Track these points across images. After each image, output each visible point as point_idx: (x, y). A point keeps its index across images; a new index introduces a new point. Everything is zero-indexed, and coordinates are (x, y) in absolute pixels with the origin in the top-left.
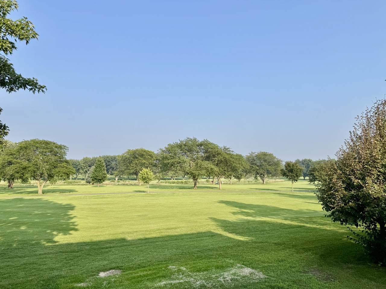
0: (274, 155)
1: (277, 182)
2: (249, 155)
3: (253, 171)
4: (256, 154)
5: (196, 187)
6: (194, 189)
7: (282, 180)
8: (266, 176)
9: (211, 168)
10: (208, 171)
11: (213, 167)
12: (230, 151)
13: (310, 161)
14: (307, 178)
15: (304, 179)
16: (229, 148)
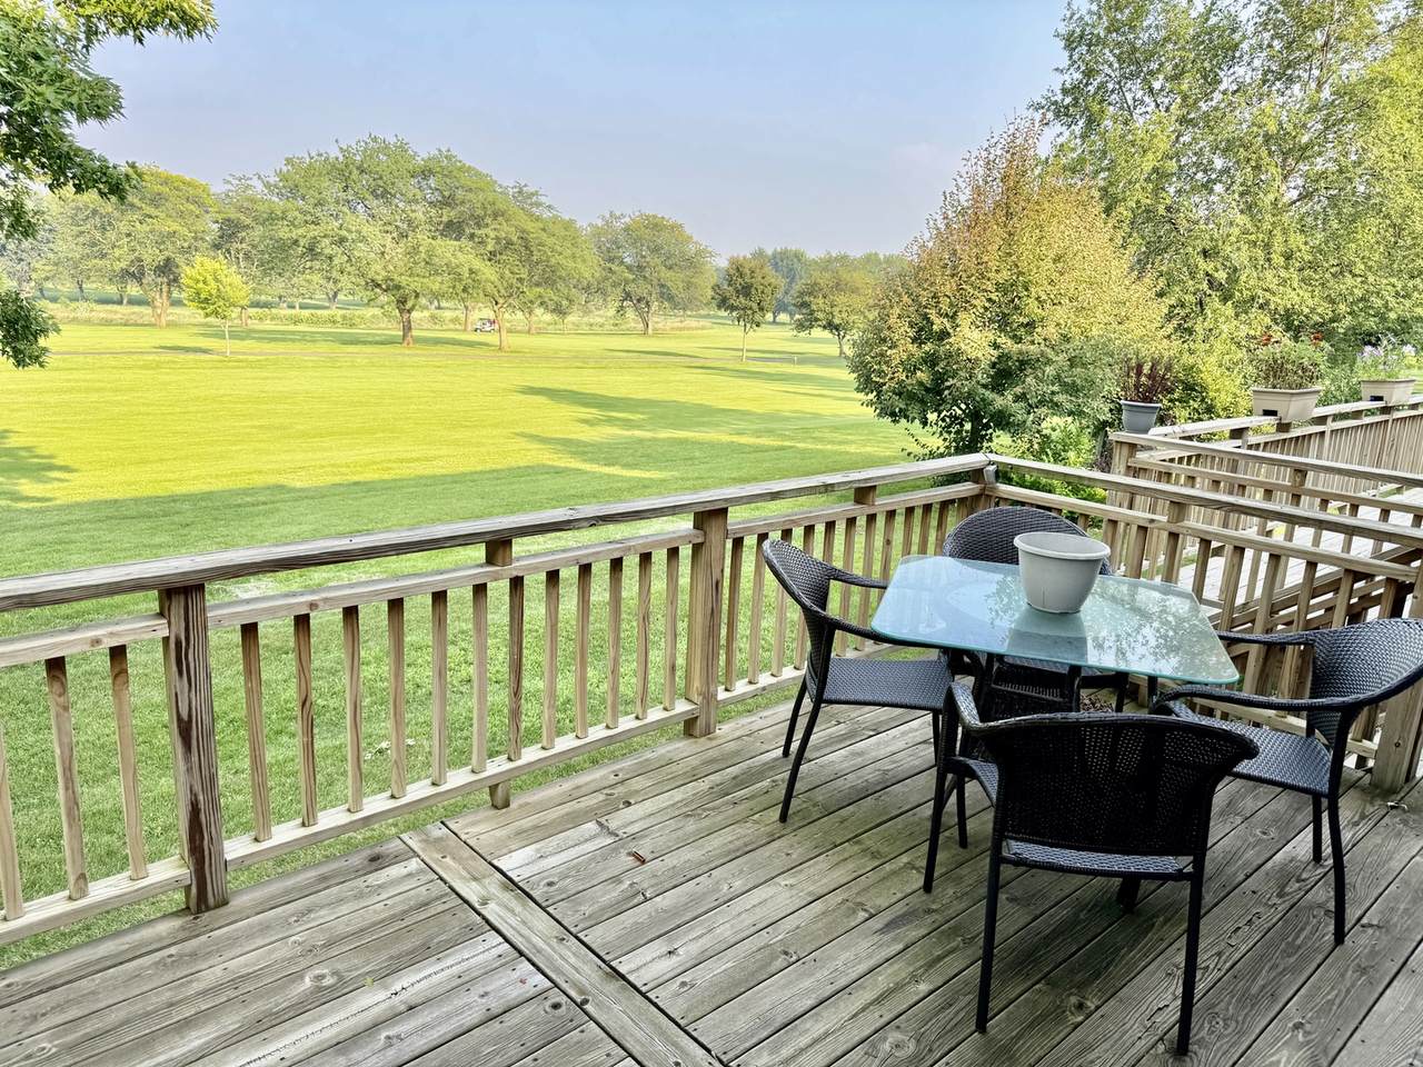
0: (688, 230)
1: (688, 329)
2: (600, 223)
3: (614, 285)
4: (627, 220)
5: (409, 338)
6: (405, 344)
7: (703, 322)
8: (655, 306)
9: (470, 270)
10: (460, 280)
11: (477, 264)
12: (538, 205)
13: (798, 256)
14: (783, 317)
15: (774, 322)
16: (536, 193)
